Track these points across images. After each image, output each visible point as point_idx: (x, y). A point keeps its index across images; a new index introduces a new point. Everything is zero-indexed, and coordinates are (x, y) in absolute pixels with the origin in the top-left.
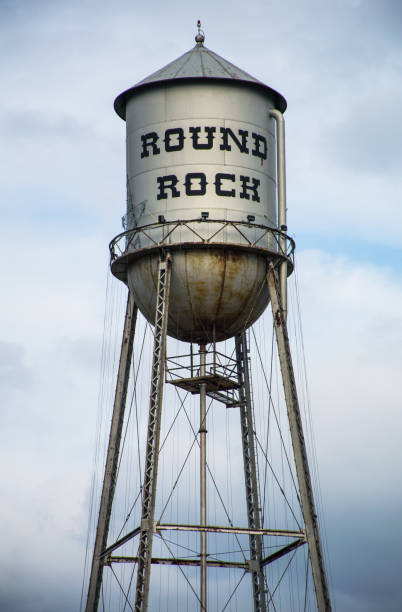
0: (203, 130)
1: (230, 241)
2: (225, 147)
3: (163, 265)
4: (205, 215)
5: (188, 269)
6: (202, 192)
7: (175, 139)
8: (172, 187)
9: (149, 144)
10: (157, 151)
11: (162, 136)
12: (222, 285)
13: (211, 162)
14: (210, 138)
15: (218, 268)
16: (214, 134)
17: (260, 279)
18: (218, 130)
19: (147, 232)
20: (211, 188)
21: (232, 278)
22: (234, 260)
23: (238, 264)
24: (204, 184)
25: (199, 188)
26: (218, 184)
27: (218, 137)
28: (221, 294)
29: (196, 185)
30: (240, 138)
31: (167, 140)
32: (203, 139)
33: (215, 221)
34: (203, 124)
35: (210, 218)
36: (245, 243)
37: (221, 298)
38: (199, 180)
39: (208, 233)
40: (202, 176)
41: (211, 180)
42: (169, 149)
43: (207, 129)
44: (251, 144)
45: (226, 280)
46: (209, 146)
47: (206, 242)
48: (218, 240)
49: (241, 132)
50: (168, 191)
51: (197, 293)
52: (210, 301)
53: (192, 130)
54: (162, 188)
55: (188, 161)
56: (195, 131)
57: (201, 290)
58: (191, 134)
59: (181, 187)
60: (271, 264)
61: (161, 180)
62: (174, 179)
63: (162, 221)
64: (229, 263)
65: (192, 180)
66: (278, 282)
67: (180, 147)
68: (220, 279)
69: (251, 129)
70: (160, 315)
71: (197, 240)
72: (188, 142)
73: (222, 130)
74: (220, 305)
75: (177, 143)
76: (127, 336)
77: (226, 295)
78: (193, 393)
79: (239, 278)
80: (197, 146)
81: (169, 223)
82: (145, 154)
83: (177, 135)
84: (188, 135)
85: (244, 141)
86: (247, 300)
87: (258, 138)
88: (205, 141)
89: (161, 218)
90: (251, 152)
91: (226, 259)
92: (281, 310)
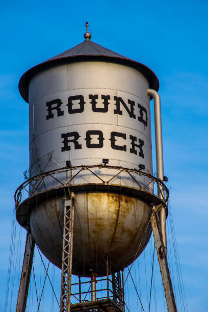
0: (100, 97)
2: (118, 112)
3: (68, 203)
4: (105, 161)
5: (89, 207)
6: (100, 146)
7: (77, 104)
8: (75, 141)
9: (54, 108)
10: (61, 113)
11: (65, 102)
12: (117, 221)
13: (107, 123)
14: (106, 104)
15: (113, 207)
16: (109, 101)
17: (145, 220)
18: (112, 98)
19: (55, 176)
20: (107, 143)
21: (124, 216)
22: (126, 201)
23: (129, 204)
24: (101, 139)
25: (97, 142)
26: (113, 140)
27: (112, 103)
28: (115, 229)
29: (95, 139)
30: (129, 106)
31: (70, 105)
32: (100, 104)
33: (113, 167)
34: (100, 92)
35: (110, 164)
36: (136, 187)
37: (115, 233)
38: (97, 136)
39: (107, 177)
40: (100, 133)
41: (107, 137)
42: (71, 111)
43: (103, 97)
44: (137, 112)
45: (120, 217)
46: (105, 110)
47: (106, 184)
48: (116, 182)
49: (129, 101)
50: (72, 145)
51: (95, 228)
52: (106, 235)
53: (91, 97)
54: (66, 142)
55: (89, 120)
56: (93, 98)
57: (98, 225)
58: (91, 100)
59: (82, 141)
60: (154, 208)
61: (65, 136)
62: (76, 135)
63: (69, 165)
64: (123, 203)
65: (92, 136)
67: (81, 110)
68: (115, 216)
69: (137, 101)
70: (66, 243)
71: (99, 182)
72: (88, 106)
73: (115, 98)
74: (113, 238)
75: (78, 107)
76: (25, 270)
77: (119, 230)
79: (130, 217)
80: (95, 110)
81: (75, 168)
82: (50, 116)
83: (79, 101)
84: (88, 101)
85: (132, 109)
86: (135, 236)
87: (142, 109)
88: (102, 106)
89: (68, 163)
90: (137, 118)
91: (120, 200)
92: (162, 246)
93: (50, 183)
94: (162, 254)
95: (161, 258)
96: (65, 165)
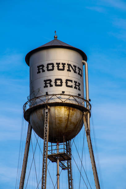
0: (61, 64)
1: (71, 102)
2: (69, 70)
3: (47, 111)
4: (63, 92)
5: (56, 113)
6: (61, 85)
7: (51, 67)
8: (50, 83)
9: (41, 69)
10: (44, 71)
11: (46, 66)
12: (68, 119)
13: (64, 75)
14: (64, 67)
15: (67, 113)
17: (81, 119)
18: (66, 64)
19: (41, 99)
20: (64, 84)
21: (72, 117)
22: (72, 110)
23: (74, 111)
24: (61, 82)
25: (60, 84)
26: (66, 83)
27: (66, 66)
28: (68, 122)
29: (59, 83)
30: (74, 68)
31: (48, 67)
32: (61, 67)
33: (66, 95)
34: (61, 62)
35: (65, 93)
36: (77, 104)
37: (67, 124)
38: (60, 81)
39: (64, 99)
40: (61, 80)
41: (64, 81)
42: (48, 70)
43: (62, 64)
44: (77, 70)
45: (70, 117)
46: (63, 69)
47: (63, 102)
48: (68, 102)
49: (74, 66)
50: (48, 85)
51: (59, 122)
52: (63, 125)
53: (57, 64)
54: (46, 84)
55: (56, 74)
56: (58, 64)
57: (60, 120)
58: (57, 65)
59: (53, 83)
60: (85, 113)
61: (45, 81)
62: (50, 81)
64: (71, 111)
65: (57, 81)
66: (87, 120)
67: (53, 69)
68: (67, 116)
69: (77, 66)
70: (46, 128)
71: (60, 101)
72: (56, 68)
73: (68, 64)
74: (67, 126)
75: (51, 68)
76: (28, 140)
77: (69, 122)
79: (74, 117)
80: (59, 69)
81: (50, 95)
82: (39, 72)
83: (52, 65)
84: (56, 65)
85: (75, 69)
86: (76, 125)
87: (79, 69)
88: (62, 68)
89: (47, 93)
90: (77, 73)
91: (70, 109)
92: (88, 130)
93: (39, 102)
94: (88, 133)
95: (88, 135)
96: (45, 94)
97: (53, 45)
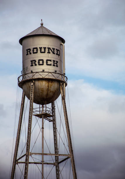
0: (43, 48)
1: (50, 77)
2: (49, 52)
3: (32, 84)
4: (43, 70)
5: (39, 85)
6: (43, 64)
7: (35, 50)
8: (35, 63)
9: (28, 52)
10: (30, 54)
11: (32, 50)
13: (45, 56)
15: (47, 85)
16: (46, 49)
17: (58, 87)
18: (47, 48)
20: (45, 63)
21: (51, 87)
22: (51, 82)
23: (52, 83)
24: (43, 62)
26: (47, 62)
27: (47, 50)
29: (41, 62)
30: (53, 50)
33: (46, 72)
34: (43, 46)
36: (54, 78)
39: (44, 75)
40: (43, 60)
41: (45, 61)
42: (34, 53)
43: (44, 48)
44: (55, 52)
45: (49, 88)
46: (44, 52)
47: (44, 78)
49: (53, 49)
50: (34, 64)
51: (41, 91)
52: (45, 93)
53: (40, 48)
54: (32, 63)
55: (39, 56)
56: (41, 48)
57: (43, 91)
59: (37, 63)
60: (61, 83)
61: (32, 61)
62: (35, 61)
63: (32, 72)
64: (50, 83)
65: (40, 61)
66: (63, 88)
67: (37, 52)
68: (47, 87)
69: (56, 48)
70: (31, 97)
71: (41, 77)
72: (39, 51)
73: (48, 48)
74: (47, 94)
76: (22, 103)
77: (49, 92)
78: (40, 118)
80: (41, 52)
81: (34, 73)
82: (27, 54)
83: (36, 49)
84: (39, 49)
85: (54, 51)
86: (54, 93)
87: (57, 50)
88: (44, 51)
90: (55, 54)
92: (64, 96)
93: (29, 76)
95: (63, 99)
97: (37, 34)
